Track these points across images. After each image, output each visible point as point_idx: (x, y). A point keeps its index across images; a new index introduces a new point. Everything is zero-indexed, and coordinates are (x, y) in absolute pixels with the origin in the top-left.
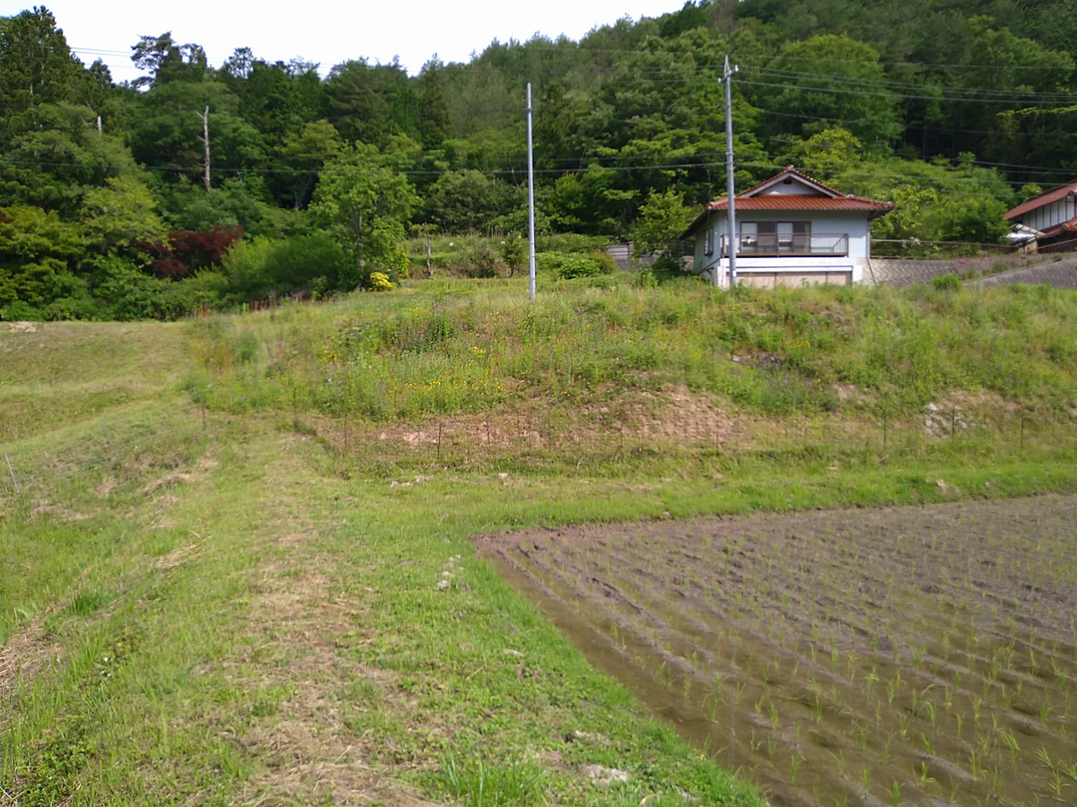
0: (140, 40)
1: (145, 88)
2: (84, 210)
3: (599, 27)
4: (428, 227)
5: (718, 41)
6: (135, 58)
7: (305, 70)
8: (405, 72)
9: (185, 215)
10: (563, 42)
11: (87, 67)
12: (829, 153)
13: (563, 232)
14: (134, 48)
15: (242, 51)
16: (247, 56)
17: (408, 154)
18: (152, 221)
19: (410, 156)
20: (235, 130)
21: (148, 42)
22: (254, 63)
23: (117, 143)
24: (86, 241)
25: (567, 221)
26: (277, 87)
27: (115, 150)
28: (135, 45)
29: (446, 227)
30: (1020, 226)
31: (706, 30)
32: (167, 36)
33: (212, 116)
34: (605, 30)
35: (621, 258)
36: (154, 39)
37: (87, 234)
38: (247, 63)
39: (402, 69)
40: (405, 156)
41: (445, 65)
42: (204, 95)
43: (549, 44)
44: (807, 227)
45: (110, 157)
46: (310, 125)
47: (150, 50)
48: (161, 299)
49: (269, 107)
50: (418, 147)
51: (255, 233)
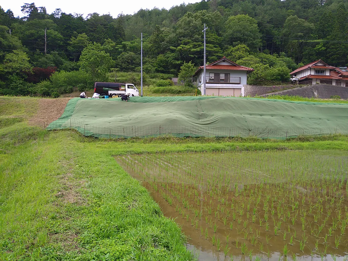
0: (24, 5)
1: (25, 20)
2: (5, 60)
3: (175, 6)
4: (116, 69)
5: (210, 15)
6: (22, 10)
7: (79, 16)
8: (112, 17)
9: (38, 62)
10: (163, 10)
11: (5, 11)
12: (240, 52)
13: (158, 72)
14: (22, 7)
15: (58, 9)
16: (60, 11)
17: (111, 46)
18: (28, 65)
19: (112, 47)
20: (55, 35)
21: (27, 5)
22: (62, 14)
23: (16, 38)
24: (6, 70)
25: (160, 69)
26: (69, 22)
27: (15, 41)
28: (22, 6)
29: (122, 69)
30: (294, 76)
31: (206, 11)
32: (33, 4)
33: (48, 31)
34: (177, 7)
35: (176, 81)
36: (29, 4)
37: (6, 68)
38: (60, 13)
39: (111, 16)
40: (110, 47)
41: (125, 15)
42: (45, 23)
43: (159, 10)
44: (229, 75)
45: (14, 43)
46: (80, 35)
47: (27, 8)
48: (30, 89)
49: (66, 28)
50: (114, 44)
51: (61, 69)
